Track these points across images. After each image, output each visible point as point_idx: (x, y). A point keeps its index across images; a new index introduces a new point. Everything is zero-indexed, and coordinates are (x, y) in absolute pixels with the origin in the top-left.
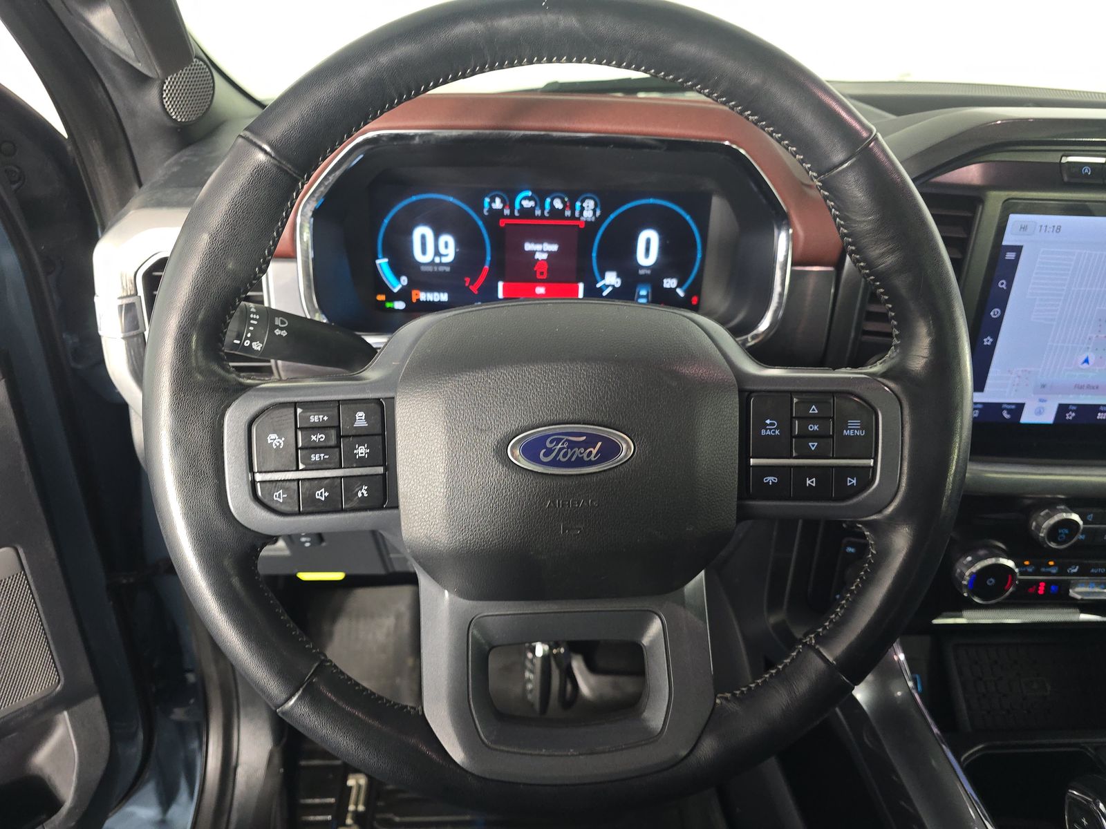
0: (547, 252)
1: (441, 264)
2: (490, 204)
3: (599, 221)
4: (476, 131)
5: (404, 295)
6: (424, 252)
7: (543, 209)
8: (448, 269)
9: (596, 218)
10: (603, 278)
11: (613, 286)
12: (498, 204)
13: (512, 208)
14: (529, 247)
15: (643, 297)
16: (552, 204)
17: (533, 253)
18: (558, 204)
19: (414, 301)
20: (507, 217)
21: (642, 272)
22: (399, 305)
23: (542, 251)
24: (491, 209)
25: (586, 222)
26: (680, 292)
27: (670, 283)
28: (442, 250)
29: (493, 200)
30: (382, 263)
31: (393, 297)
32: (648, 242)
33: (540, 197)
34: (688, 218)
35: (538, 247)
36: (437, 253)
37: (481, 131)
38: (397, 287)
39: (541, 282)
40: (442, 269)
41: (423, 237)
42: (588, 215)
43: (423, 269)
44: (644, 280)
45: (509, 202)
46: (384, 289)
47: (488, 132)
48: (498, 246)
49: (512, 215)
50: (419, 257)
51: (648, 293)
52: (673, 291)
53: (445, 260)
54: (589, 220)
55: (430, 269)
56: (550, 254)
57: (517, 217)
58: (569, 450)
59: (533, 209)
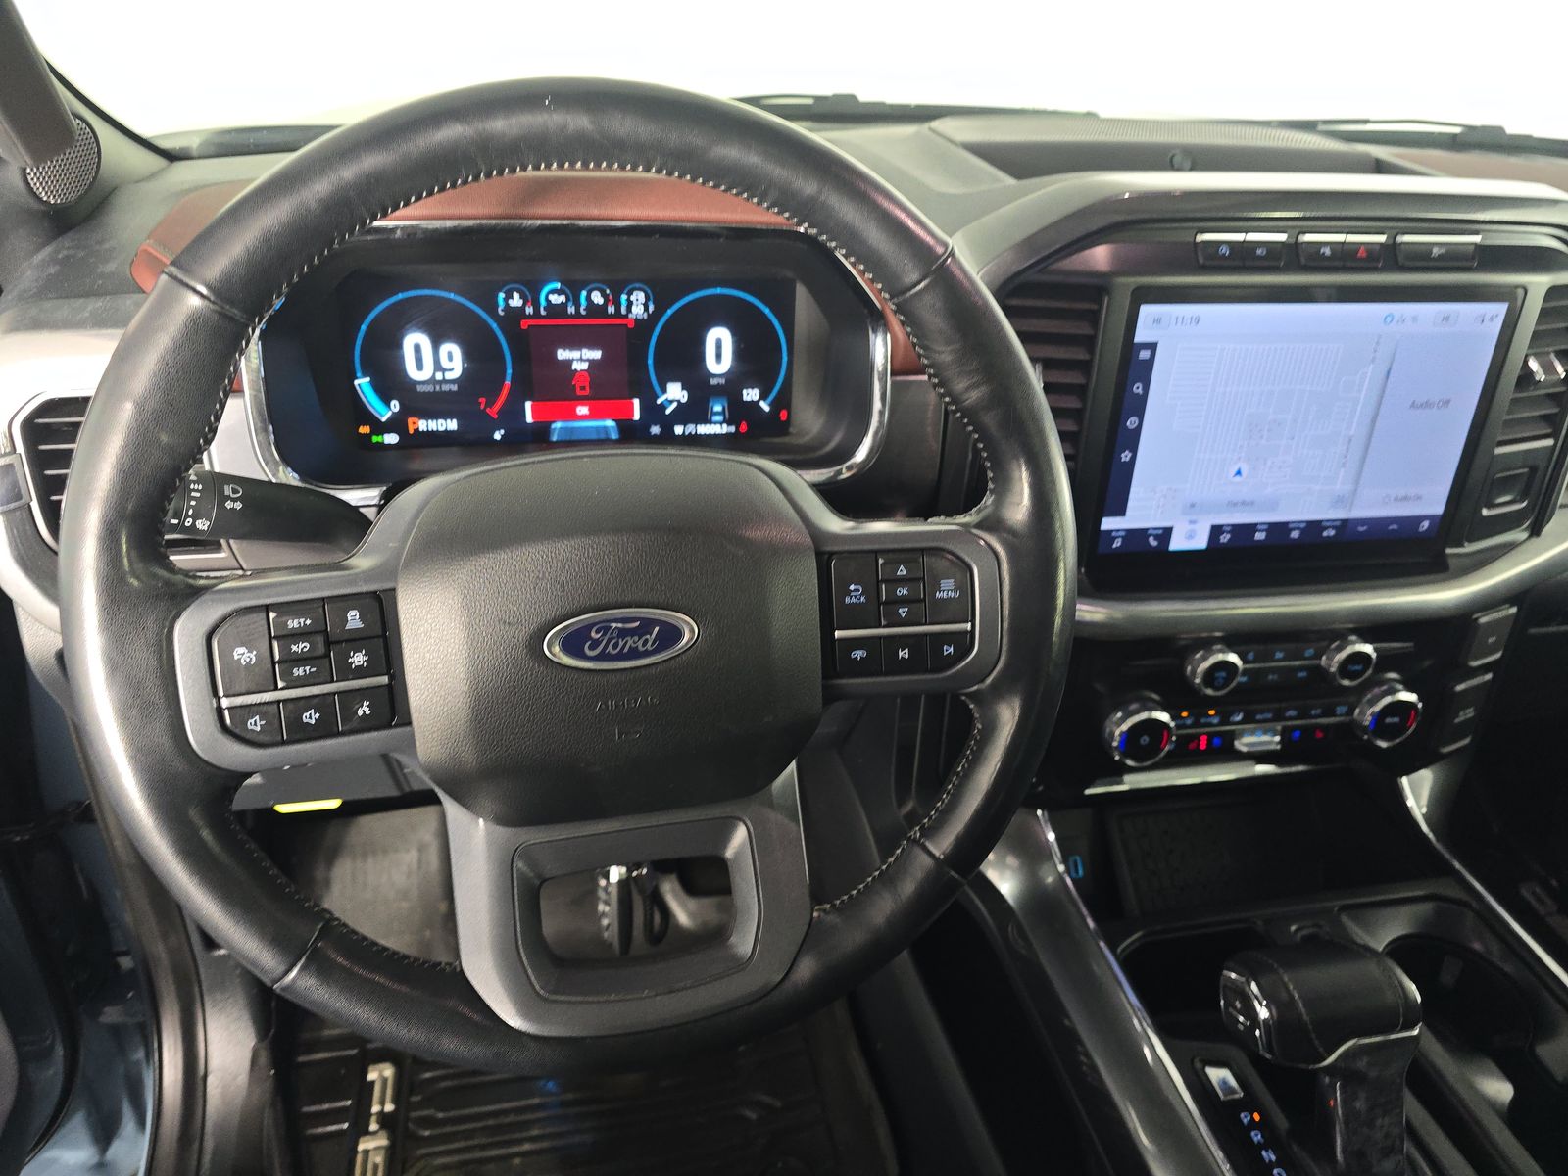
0: (588, 360)
1: (445, 381)
2: (506, 300)
3: (653, 318)
4: (478, 222)
5: (396, 424)
6: (420, 366)
7: (577, 305)
8: (454, 388)
9: (648, 314)
10: (664, 391)
11: (679, 401)
12: (516, 301)
13: (536, 305)
14: (562, 354)
15: (718, 413)
16: (588, 298)
17: (569, 362)
18: (597, 298)
19: (411, 432)
20: (530, 317)
21: (714, 382)
22: (391, 439)
23: (581, 359)
24: (507, 307)
25: (636, 320)
26: (765, 406)
27: (751, 394)
28: (445, 363)
29: (509, 296)
30: (363, 383)
31: (381, 428)
32: (719, 345)
33: (572, 289)
34: (767, 310)
35: (574, 354)
36: (438, 367)
37: (484, 222)
38: (385, 415)
39: (582, 400)
40: (446, 388)
41: (417, 348)
42: (638, 310)
43: (420, 388)
44: (718, 392)
45: (532, 295)
46: (369, 418)
47: (494, 222)
48: (521, 357)
49: (537, 314)
50: (412, 372)
51: (724, 408)
52: (755, 404)
53: (449, 376)
54: (639, 317)
55: (429, 388)
56: (592, 362)
57: (543, 317)
58: (620, 640)
59: (564, 306)
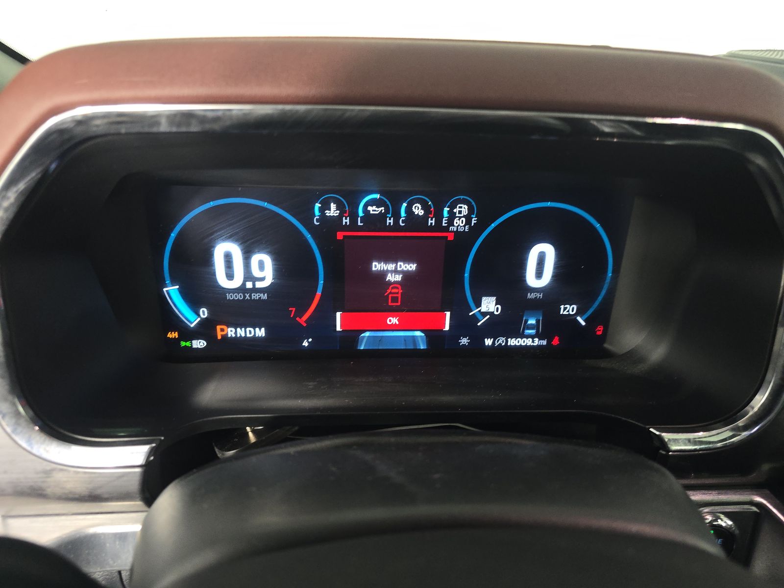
0: (402, 272)
1: (254, 290)
2: (322, 210)
3: (475, 231)
4: (280, 107)
5: (205, 329)
6: (230, 276)
7: (396, 216)
8: (264, 297)
9: (470, 227)
10: (478, 305)
11: (492, 314)
12: (333, 211)
13: (354, 216)
14: (377, 266)
15: (531, 327)
16: (409, 210)
17: (383, 274)
18: (418, 210)
19: (219, 337)
20: (346, 228)
21: (530, 296)
22: (199, 344)
23: (396, 271)
24: (323, 217)
25: (457, 233)
26: (581, 321)
27: (568, 309)
28: (256, 272)
29: (325, 207)
30: (172, 292)
31: (189, 334)
32: (541, 260)
33: (393, 199)
34: (598, 226)
35: (391, 266)
36: (248, 276)
37: (288, 107)
38: (192, 318)
39: (393, 311)
40: (256, 296)
41: (228, 258)
42: (459, 223)
43: (229, 296)
44: (534, 306)
45: (350, 201)
46: (174, 321)
47: (302, 108)
49: (353, 225)
50: (222, 280)
51: (538, 321)
52: (572, 320)
53: (259, 285)
54: (461, 230)
55: (240, 297)
56: (407, 275)
57: (360, 229)
59: (382, 217)
